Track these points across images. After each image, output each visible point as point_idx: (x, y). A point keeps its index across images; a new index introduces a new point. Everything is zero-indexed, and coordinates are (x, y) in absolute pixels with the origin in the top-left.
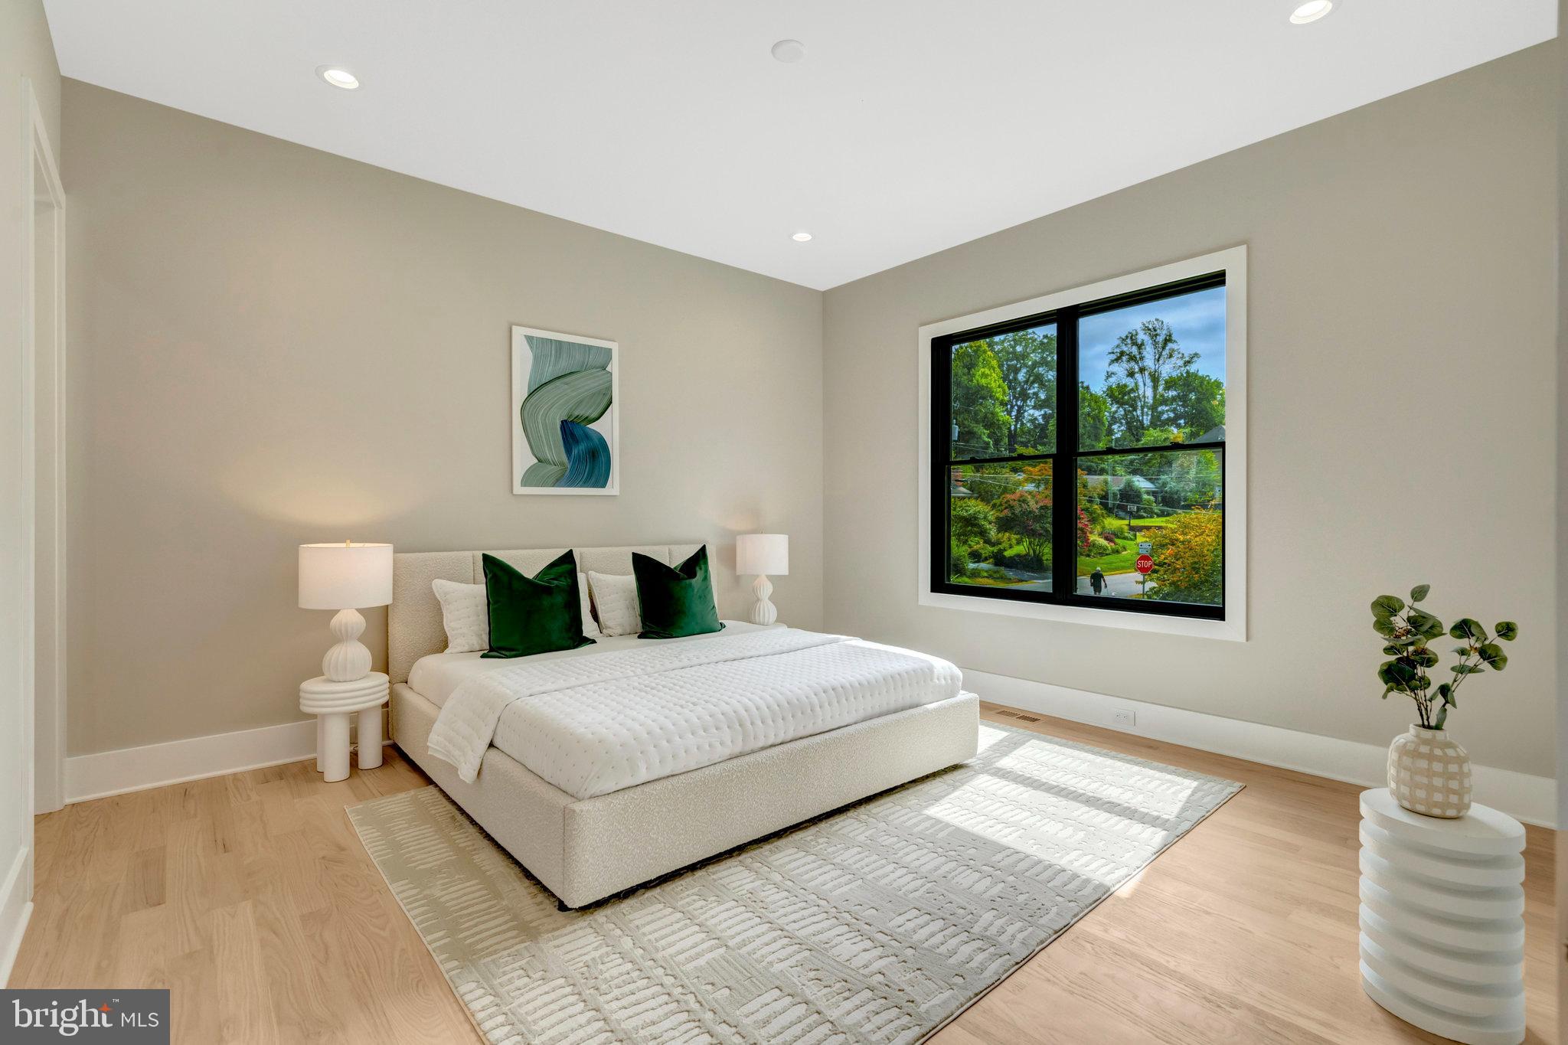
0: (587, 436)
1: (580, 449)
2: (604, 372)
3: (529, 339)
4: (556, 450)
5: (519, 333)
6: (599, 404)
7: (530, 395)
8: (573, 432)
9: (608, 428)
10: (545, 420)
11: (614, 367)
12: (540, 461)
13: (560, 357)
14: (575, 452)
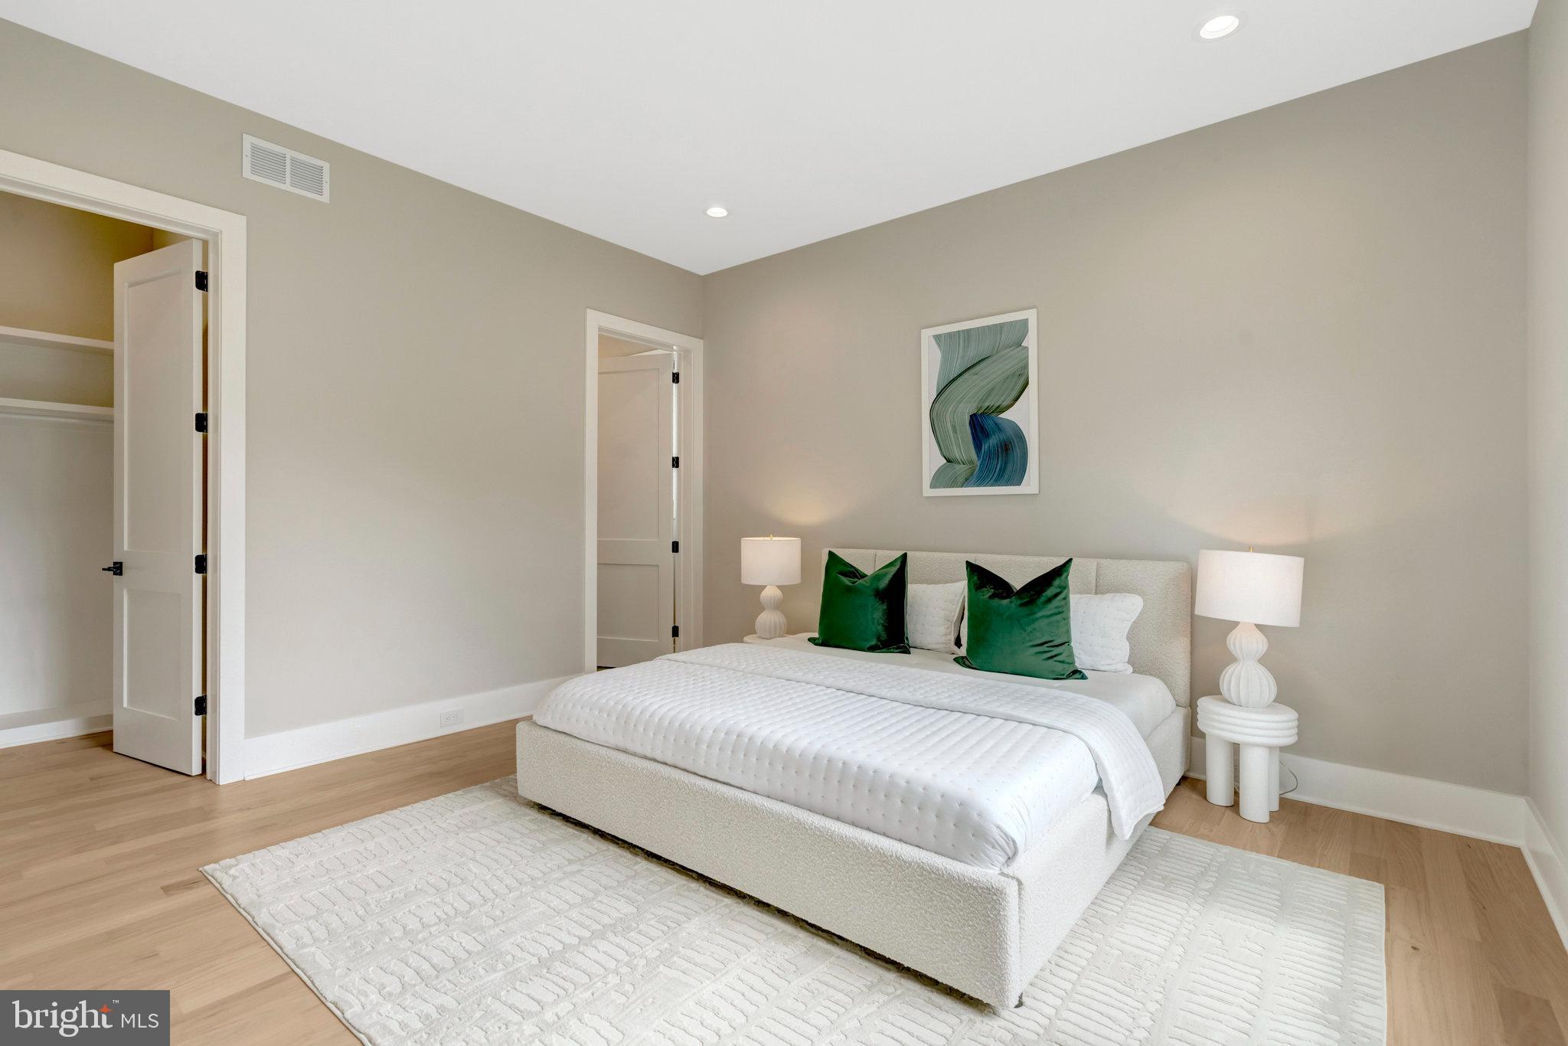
0: (998, 427)
1: (993, 441)
2: (1020, 348)
3: (937, 338)
4: (964, 448)
5: (927, 335)
6: (1013, 389)
7: (939, 395)
8: (981, 426)
9: (1024, 415)
10: (953, 418)
11: (1031, 342)
12: (949, 461)
13: (968, 347)
14: (985, 447)
